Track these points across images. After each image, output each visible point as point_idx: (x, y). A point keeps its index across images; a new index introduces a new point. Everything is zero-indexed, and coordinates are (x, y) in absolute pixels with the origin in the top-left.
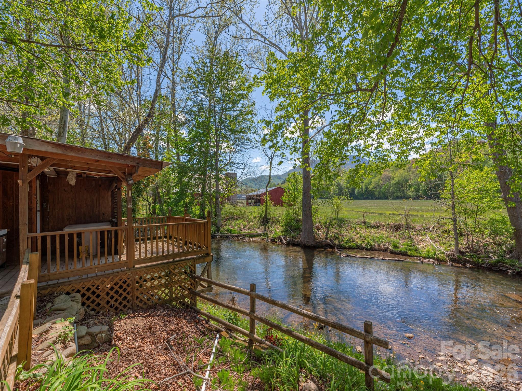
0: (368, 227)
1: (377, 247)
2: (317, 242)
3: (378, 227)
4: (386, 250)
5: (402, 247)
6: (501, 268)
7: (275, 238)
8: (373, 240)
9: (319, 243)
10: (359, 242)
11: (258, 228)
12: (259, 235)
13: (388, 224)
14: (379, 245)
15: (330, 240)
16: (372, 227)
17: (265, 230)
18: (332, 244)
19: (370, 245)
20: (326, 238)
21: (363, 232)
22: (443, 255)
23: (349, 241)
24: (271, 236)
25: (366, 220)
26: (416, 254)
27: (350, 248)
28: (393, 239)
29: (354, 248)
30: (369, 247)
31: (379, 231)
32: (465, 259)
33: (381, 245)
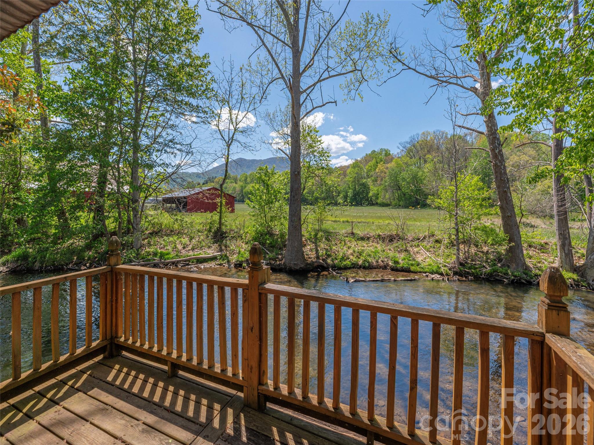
0: (358, 239)
1: (375, 264)
2: (307, 264)
3: (368, 238)
4: (385, 267)
5: (402, 264)
6: (497, 278)
7: (242, 261)
8: (370, 255)
9: (309, 264)
10: (353, 259)
11: (209, 247)
12: (214, 258)
13: (379, 235)
14: (377, 262)
15: (323, 260)
16: (362, 239)
17: (221, 250)
18: (325, 265)
19: (368, 262)
20: (318, 257)
21: (356, 246)
22: (446, 268)
23: (343, 259)
24: (234, 258)
25: (354, 231)
26: (419, 270)
27: (346, 268)
28: (391, 254)
29: (350, 268)
30: (367, 264)
31: (371, 244)
32: (465, 271)
33: (380, 261)
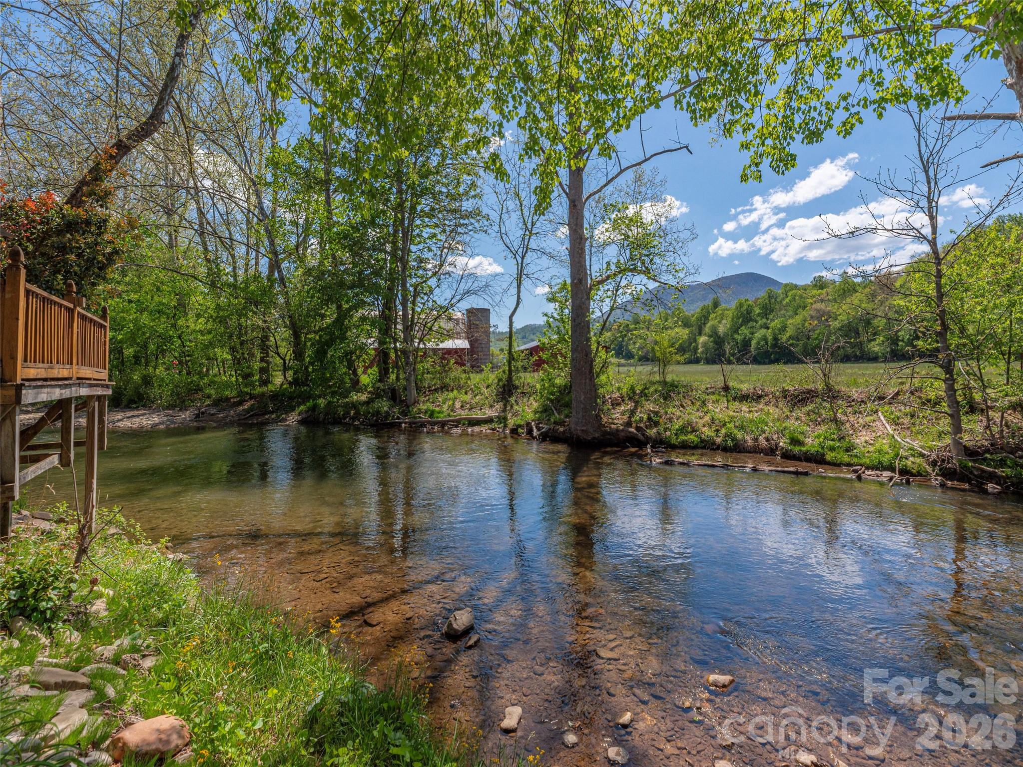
0: (735, 399)
1: (750, 442)
2: (606, 433)
3: (759, 397)
4: (771, 451)
5: (811, 444)
8: (742, 427)
9: (609, 433)
10: (707, 432)
12: (489, 421)
13: (784, 391)
14: (756, 440)
15: (638, 429)
17: (504, 411)
18: (642, 438)
19: (734, 439)
20: (629, 424)
21: (720, 410)
22: (918, 460)
23: (683, 430)
25: (731, 384)
26: (846, 459)
27: (685, 446)
28: (792, 424)
29: (695, 447)
30: (730, 443)
31: (761, 406)
32: (983, 471)
33: (761, 438)
